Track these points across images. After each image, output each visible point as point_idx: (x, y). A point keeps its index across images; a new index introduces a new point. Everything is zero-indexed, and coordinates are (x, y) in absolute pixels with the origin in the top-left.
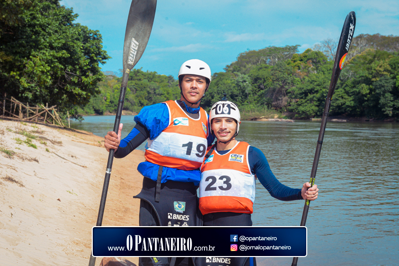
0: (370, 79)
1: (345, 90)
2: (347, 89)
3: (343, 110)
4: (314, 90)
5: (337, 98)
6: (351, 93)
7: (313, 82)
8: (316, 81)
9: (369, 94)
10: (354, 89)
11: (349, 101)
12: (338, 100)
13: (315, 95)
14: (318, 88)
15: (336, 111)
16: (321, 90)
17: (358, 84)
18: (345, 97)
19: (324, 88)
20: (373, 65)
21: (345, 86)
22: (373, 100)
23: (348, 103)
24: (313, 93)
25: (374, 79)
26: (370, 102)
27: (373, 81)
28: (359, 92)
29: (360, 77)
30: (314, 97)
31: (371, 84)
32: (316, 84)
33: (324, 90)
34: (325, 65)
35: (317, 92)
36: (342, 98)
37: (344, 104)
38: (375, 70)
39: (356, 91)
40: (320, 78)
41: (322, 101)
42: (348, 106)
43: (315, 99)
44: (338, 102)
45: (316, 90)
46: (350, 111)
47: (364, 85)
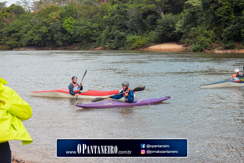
0: (48, 24)
1: (33, 31)
2: (35, 30)
3: (33, 43)
4: (15, 31)
5: (28, 36)
6: (37, 32)
7: (15, 26)
8: (16, 25)
9: (48, 32)
10: (39, 30)
11: (37, 38)
12: (29, 37)
13: (16, 34)
14: (18, 29)
15: (29, 44)
16: (19, 31)
17: (41, 26)
18: (34, 35)
19: (21, 29)
20: (50, 15)
21: (34, 29)
22: (50, 36)
23: (35, 39)
24: (15, 33)
25: (50, 24)
26: (49, 37)
27: (50, 25)
28: (42, 32)
29: (43, 22)
30: (15, 35)
31: (49, 26)
32: (16, 27)
33: (21, 31)
34: (22, 15)
35: (17, 32)
36: (32, 35)
37: (33, 39)
38: (51, 18)
39: (40, 31)
40: (19, 23)
41: (20, 37)
42: (36, 41)
43: (16, 36)
44: (29, 38)
45: (16, 31)
46: (37, 43)
47: (45, 27)
